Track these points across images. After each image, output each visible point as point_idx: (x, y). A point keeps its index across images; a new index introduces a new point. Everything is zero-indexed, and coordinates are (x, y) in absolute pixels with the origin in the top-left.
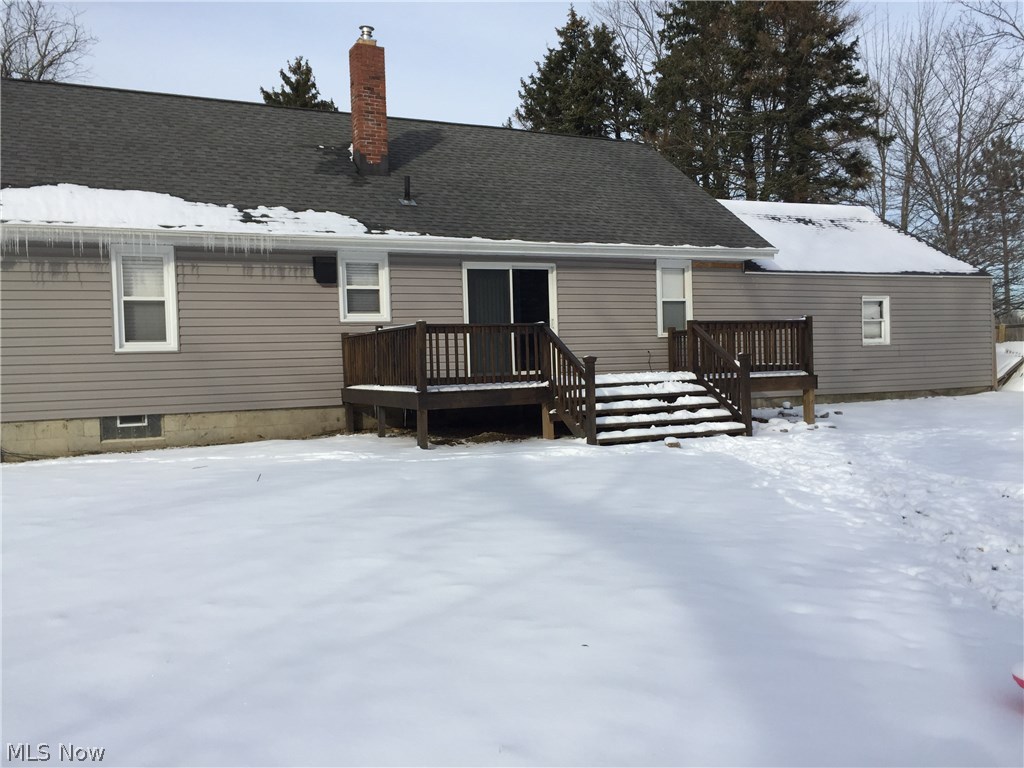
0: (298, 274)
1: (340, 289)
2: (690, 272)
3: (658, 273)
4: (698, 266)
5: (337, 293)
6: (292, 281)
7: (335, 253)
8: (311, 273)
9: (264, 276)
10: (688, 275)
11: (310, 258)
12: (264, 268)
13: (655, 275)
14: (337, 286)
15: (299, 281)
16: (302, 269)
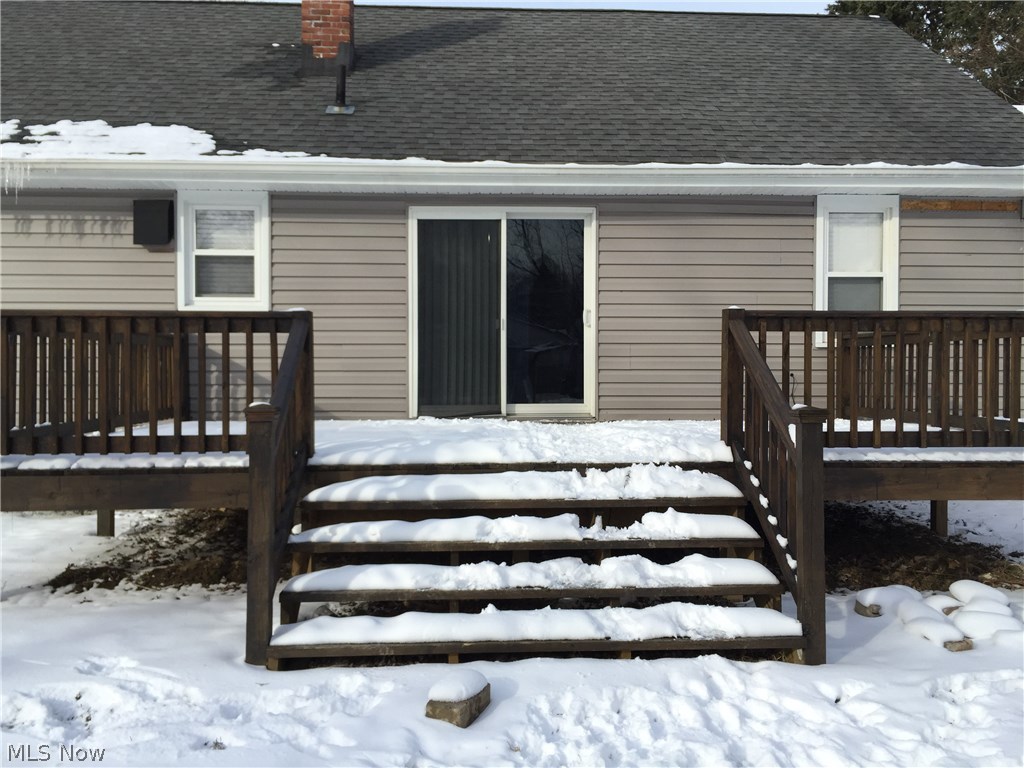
0: (108, 230)
1: (180, 256)
2: (896, 220)
3: (821, 222)
4: (914, 207)
5: (174, 262)
6: (98, 241)
7: (174, 193)
8: (130, 228)
9: (50, 234)
10: (892, 225)
11: (129, 201)
12: (50, 221)
13: (813, 226)
14: (173, 250)
15: (109, 242)
16: (115, 222)
